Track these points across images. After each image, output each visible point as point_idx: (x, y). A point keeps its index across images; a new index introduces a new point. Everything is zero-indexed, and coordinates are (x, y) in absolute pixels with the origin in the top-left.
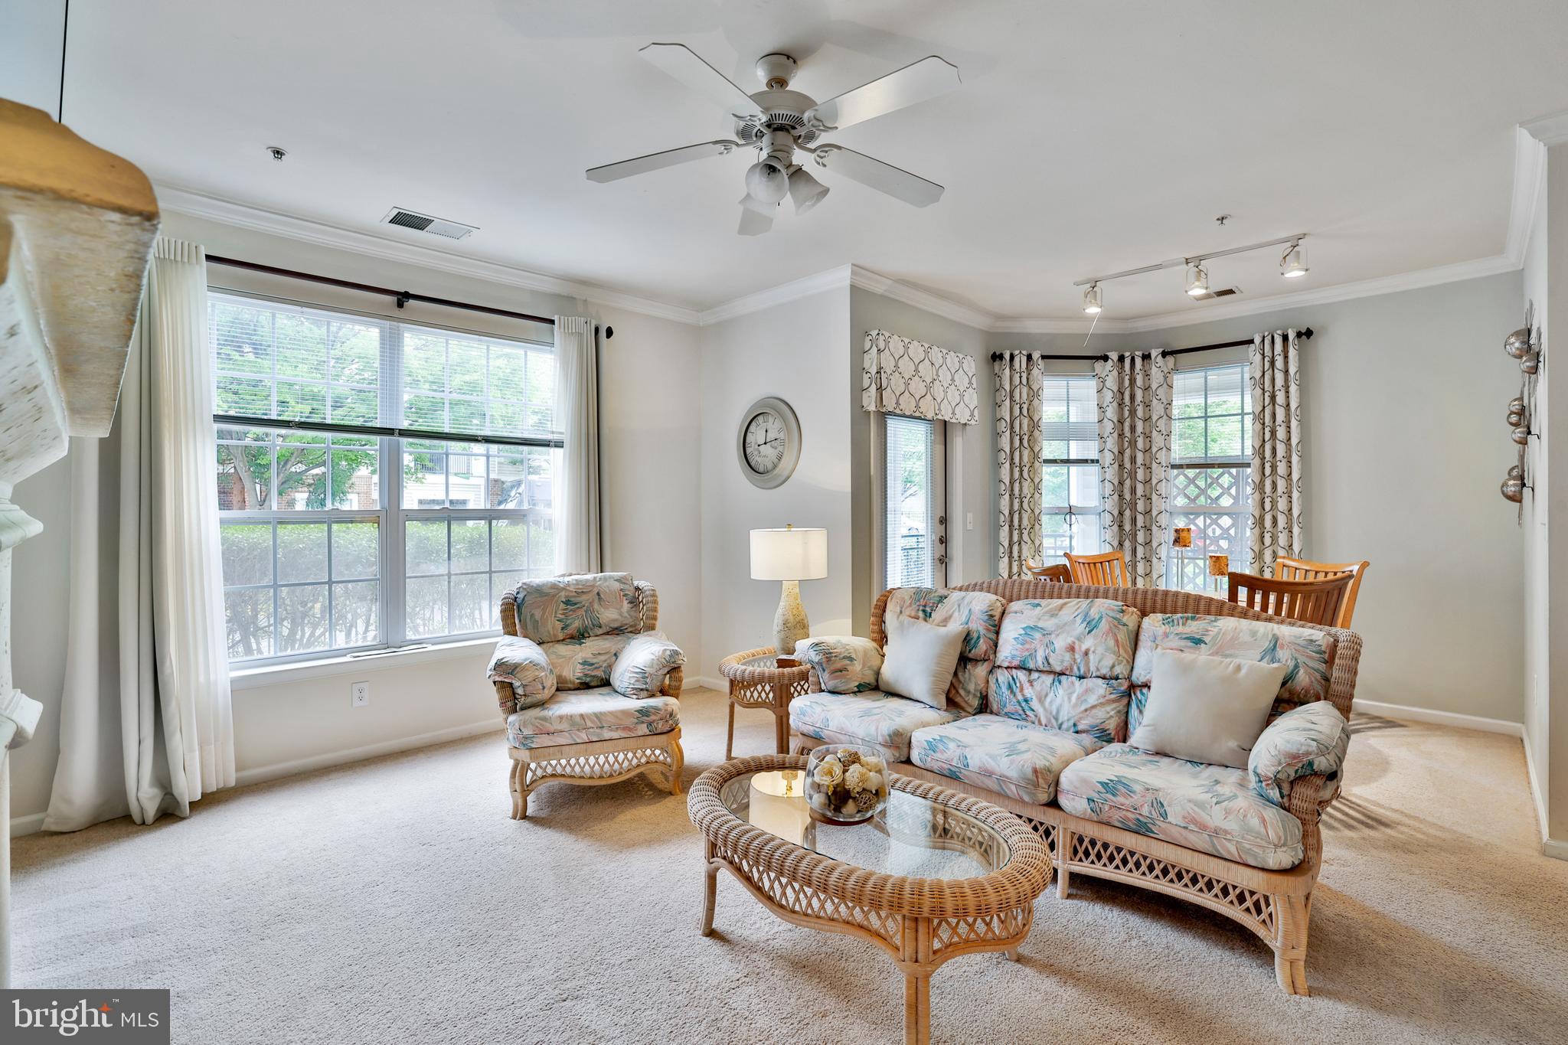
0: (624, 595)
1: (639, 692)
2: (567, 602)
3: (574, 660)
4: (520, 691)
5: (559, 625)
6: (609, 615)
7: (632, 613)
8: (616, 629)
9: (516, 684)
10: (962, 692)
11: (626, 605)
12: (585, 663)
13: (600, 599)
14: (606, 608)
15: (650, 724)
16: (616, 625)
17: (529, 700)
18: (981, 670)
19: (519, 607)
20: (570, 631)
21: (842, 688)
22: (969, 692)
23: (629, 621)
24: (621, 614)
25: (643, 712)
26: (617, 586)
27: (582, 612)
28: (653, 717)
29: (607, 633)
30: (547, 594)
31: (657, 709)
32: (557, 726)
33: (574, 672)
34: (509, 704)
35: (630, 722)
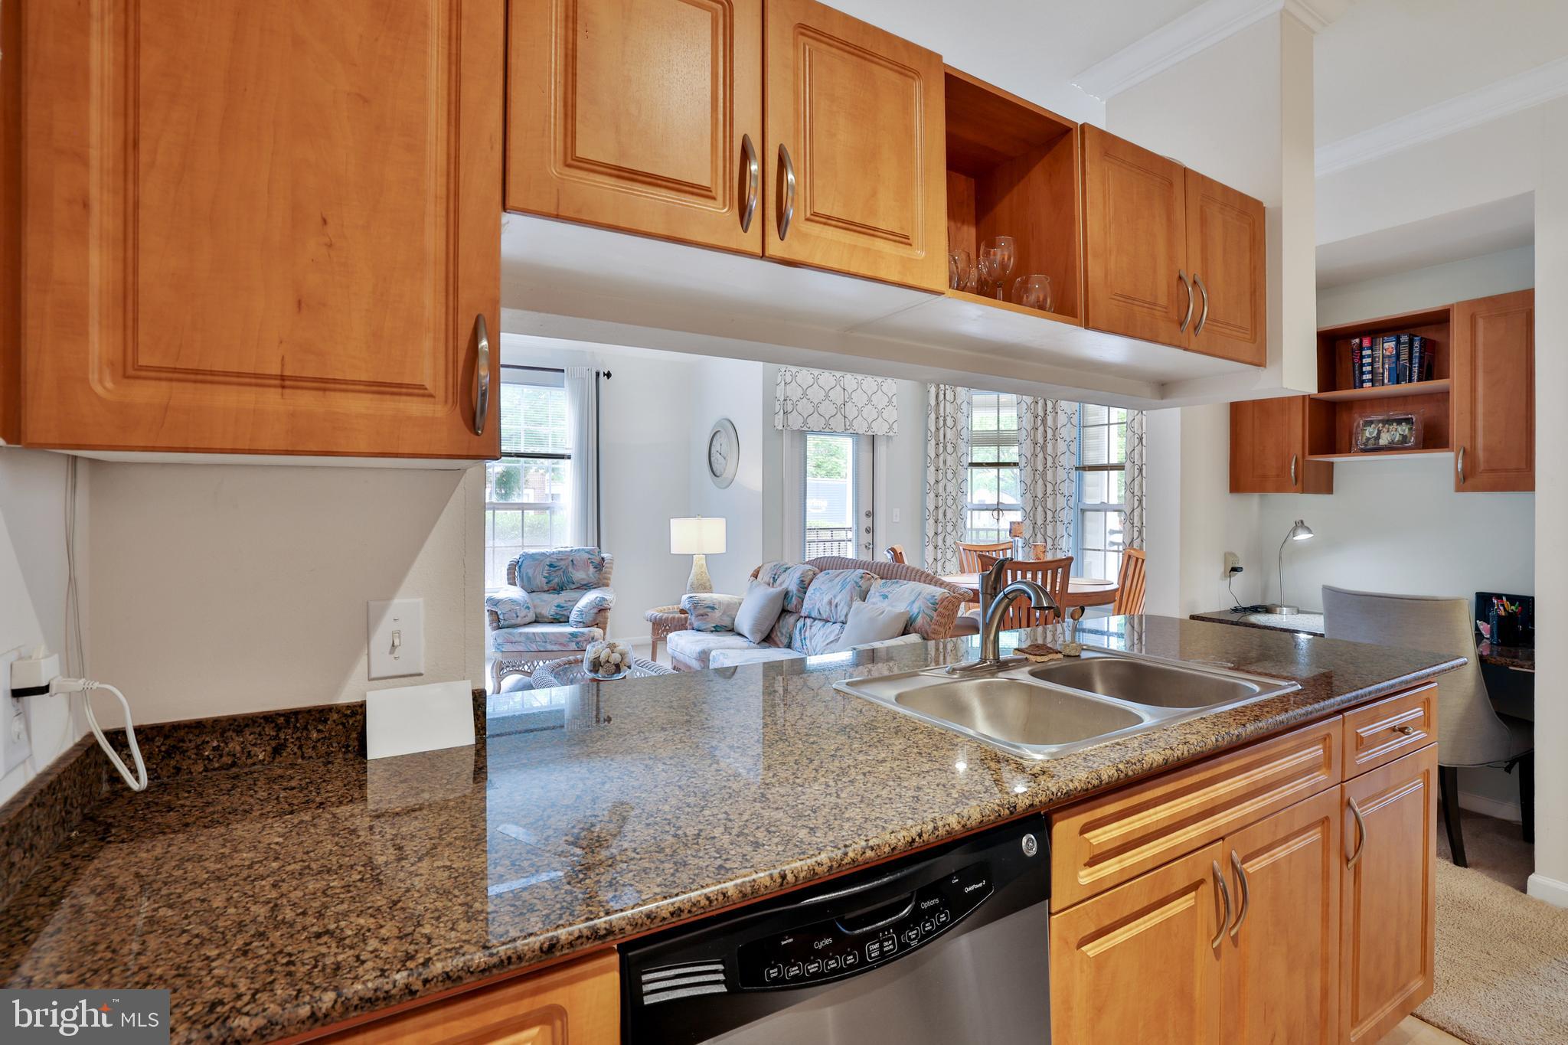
0: (592, 562)
1: (578, 623)
2: (551, 566)
3: (549, 604)
4: (501, 617)
5: (545, 580)
6: (579, 575)
7: (596, 575)
8: (585, 585)
9: (499, 612)
10: (779, 634)
11: (591, 569)
12: (558, 606)
13: (573, 564)
14: (577, 570)
15: (577, 643)
16: (585, 582)
17: (506, 623)
18: (791, 619)
19: (520, 567)
20: (553, 584)
21: (703, 628)
22: (782, 634)
23: (594, 580)
24: (588, 575)
25: (573, 635)
26: (586, 556)
27: (561, 572)
28: (579, 639)
29: (578, 588)
30: (537, 560)
31: (583, 633)
32: (517, 639)
33: (548, 611)
34: (495, 625)
35: (564, 640)
